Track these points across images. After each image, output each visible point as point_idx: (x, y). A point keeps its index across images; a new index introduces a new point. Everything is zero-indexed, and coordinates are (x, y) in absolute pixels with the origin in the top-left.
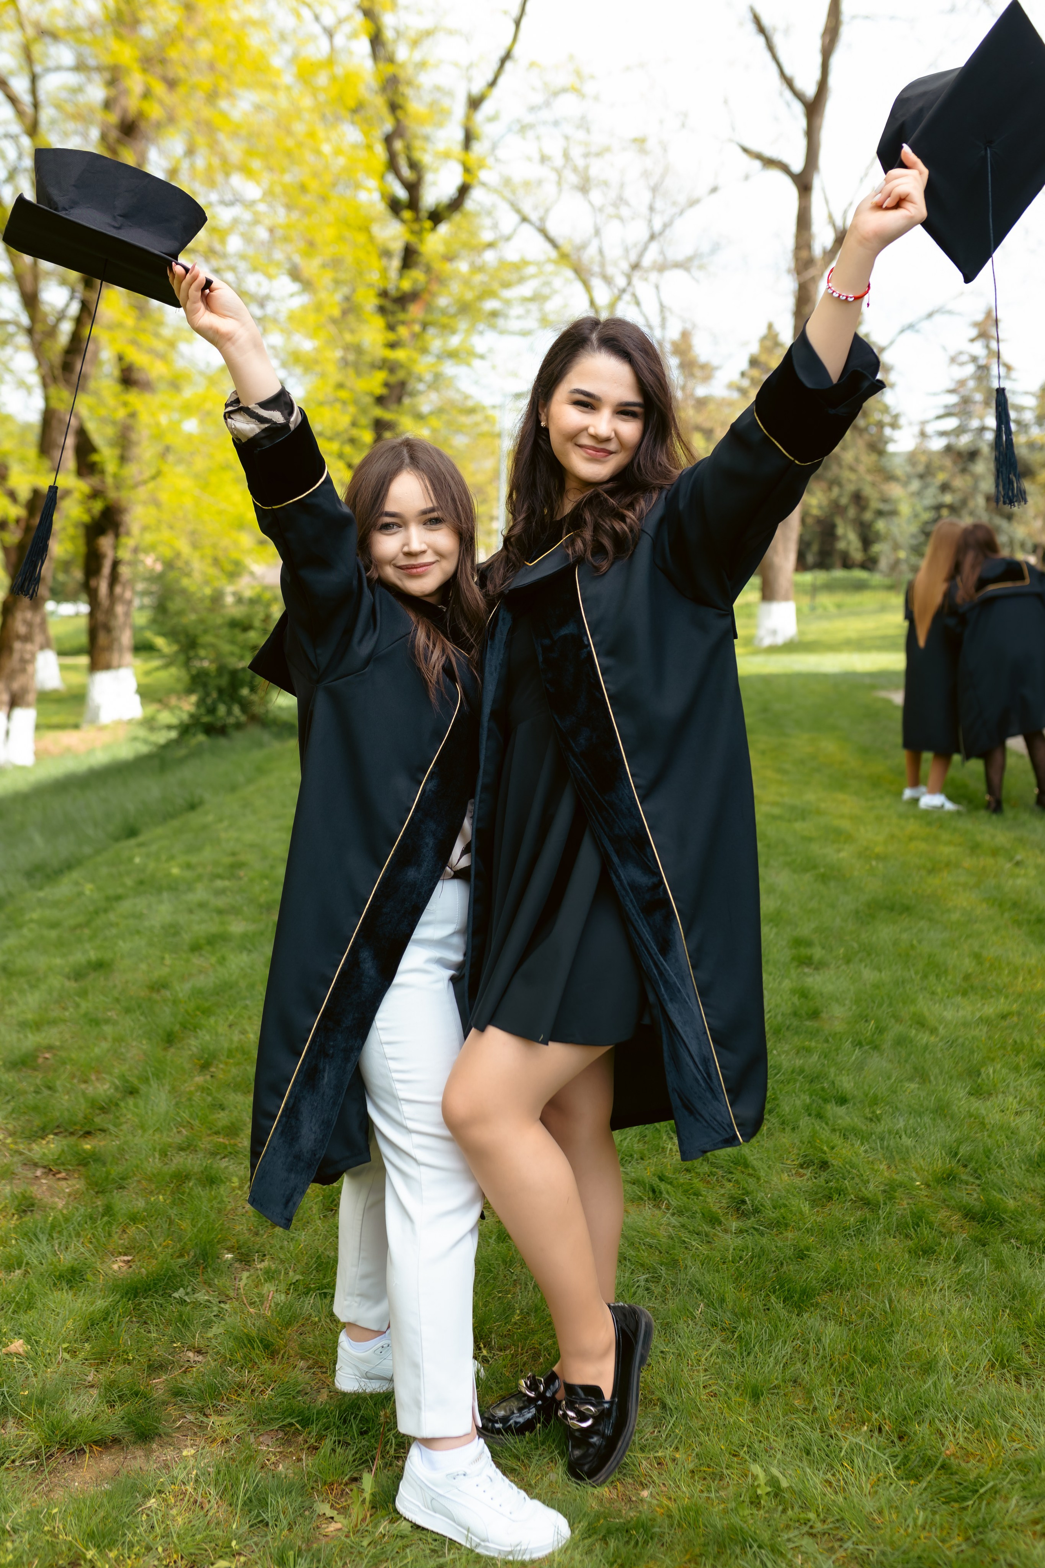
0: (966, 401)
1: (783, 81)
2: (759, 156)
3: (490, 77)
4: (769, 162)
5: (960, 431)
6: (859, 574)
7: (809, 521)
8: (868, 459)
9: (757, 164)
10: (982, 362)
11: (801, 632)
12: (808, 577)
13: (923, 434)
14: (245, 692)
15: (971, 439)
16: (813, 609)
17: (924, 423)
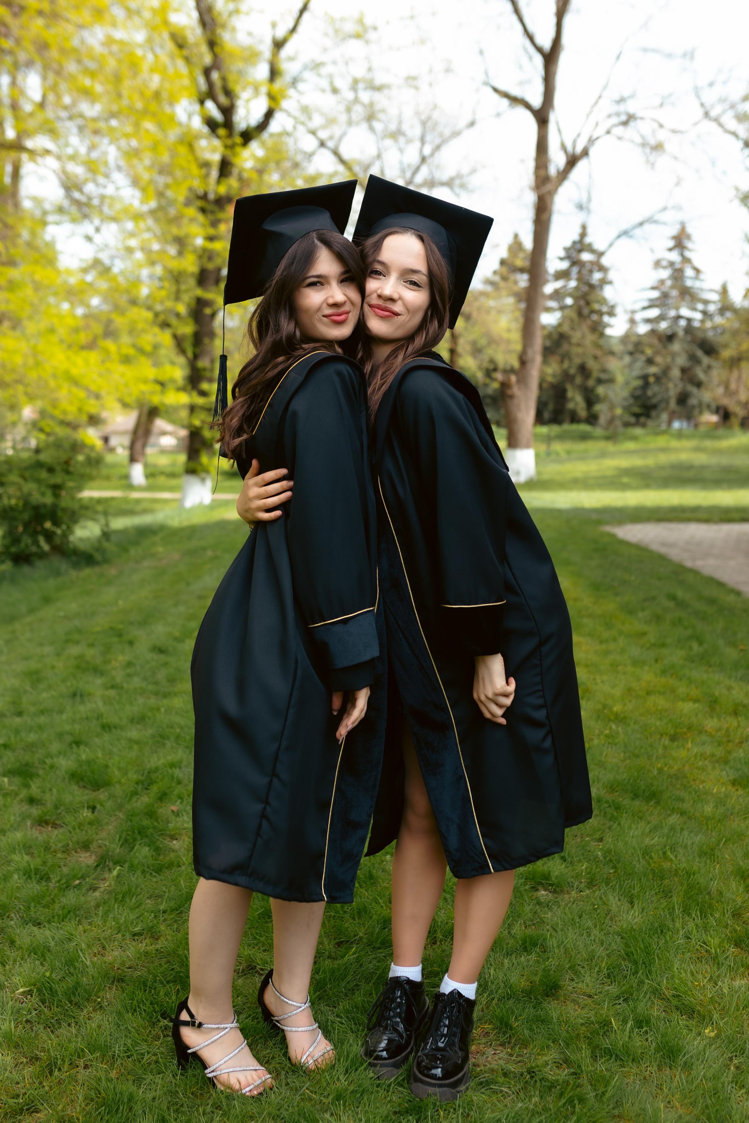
0: (665, 296)
1: (526, 36)
2: (506, 95)
3: (291, 24)
4: (515, 100)
5: (661, 318)
6: (584, 427)
7: (545, 386)
8: (590, 338)
9: (505, 102)
10: (678, 266)
11: (539, 473)
12: (544, 430)
13: (632, 322)
14: (48, 525)
15: (670, 325)
16: (548, 454)
17: (633, 312)
